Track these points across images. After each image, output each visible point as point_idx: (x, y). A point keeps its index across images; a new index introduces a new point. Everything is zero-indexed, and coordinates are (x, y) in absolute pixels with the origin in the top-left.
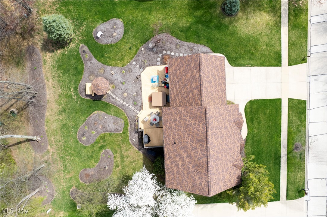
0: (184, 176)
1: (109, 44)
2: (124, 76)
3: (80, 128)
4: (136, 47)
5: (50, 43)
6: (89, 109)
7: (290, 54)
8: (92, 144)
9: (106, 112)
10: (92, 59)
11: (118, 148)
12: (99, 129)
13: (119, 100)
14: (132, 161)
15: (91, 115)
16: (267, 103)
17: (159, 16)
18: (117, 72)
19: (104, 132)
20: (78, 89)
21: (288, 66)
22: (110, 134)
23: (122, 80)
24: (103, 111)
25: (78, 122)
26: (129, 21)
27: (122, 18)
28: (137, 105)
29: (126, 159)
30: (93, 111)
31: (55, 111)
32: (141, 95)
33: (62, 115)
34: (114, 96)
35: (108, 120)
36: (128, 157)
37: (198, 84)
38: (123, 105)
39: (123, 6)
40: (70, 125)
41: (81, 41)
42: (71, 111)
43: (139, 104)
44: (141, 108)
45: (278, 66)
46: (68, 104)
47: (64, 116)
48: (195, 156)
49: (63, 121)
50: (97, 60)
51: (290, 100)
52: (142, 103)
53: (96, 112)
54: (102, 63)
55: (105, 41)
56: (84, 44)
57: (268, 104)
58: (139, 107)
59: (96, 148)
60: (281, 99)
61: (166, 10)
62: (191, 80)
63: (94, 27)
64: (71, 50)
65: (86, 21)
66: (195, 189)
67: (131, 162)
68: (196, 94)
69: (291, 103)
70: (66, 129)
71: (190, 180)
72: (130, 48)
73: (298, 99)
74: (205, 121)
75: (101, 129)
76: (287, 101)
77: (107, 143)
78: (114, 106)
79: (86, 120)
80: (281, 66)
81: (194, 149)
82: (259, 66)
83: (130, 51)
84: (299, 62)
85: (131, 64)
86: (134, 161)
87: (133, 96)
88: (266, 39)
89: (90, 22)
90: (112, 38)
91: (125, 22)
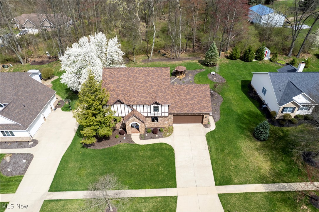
7: (233, 195)
16: (171, 167)
21: (218, 194)
45: (216, 180)
51: (175, 198)
57: (170, 169)
60: (176, 187)
69: (172, 199)
73: (176, 209)
76: (173, 195)
80: (216, 185)
82: (211, 158)
84: (226, 208)
88: (242, 165)
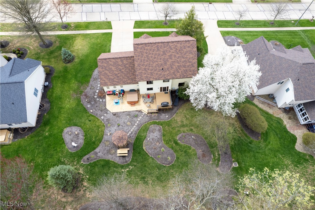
0: (186, 61)
1: (84, 138)
2: (113, 124)
3: (159, 163)
4: (89, 116)
5: (76, 194)
6: (141, 154)
8: (174, 152)
9: (144, 139)
10: (96, 152)
11: (175, 129)
12: (160, 145)
13: (133, 128)
14: (185, 118)
15: (147, 152)
17: (66, 102)
18: (109, 130)
19: (162, 141)
20: (123, 164)
21: (112, 29)
22: (163, 136)
23: (116, 126)
24: (143, 141)
25: (154, 165)
26: (67, 122)
27: (64, 128)
28: (138, 115)
29: (184, 123)
30: (144, 150)
31: (144, 188)
32: (130, 112)
33: (148, 180)
34: (130, 132)
35: (151, 137)
36: (183, 122)
37: (119, 60)
38: (138, 125)
39: (53, 129)
40: (157, 173)
41: (78, 163)
42: (144, 172)
43: (137, 113)
44: (140, 111)
46: (137, 174)
47: (148, 179)
48: (169, 52)
49: (153, 180)
50: (97, 147)
51: (135, 28)
52: (136, 111)
53: (144, 148)
54: (100, 143)
55: (81, 141)
56: (81, 159)
58: (139, 114)
59: (178, 148)
60: (134, 32)
61: (63, 98)
62: (116, 65)
63: (68, 151)
64: (85, 172)
65: (61, 158)
66: (194, 51)
67: (187, 119)
68: (127, 62)
70: (161, 176)
71: (187, 56)
72: (90, 121)
74: (144, 45)
75: (160, 143)
77: (172, 139)
78: (139, 133)
79: (151, 157)
80: (112, 33)
81: (164, 53)
83: (92, 121)
85: (103, 120)
86: (185, 117)
87: (130, 118)
88: (93, 40)
89: (62, 155)
90: (79, 135)
91: (67, 126)
